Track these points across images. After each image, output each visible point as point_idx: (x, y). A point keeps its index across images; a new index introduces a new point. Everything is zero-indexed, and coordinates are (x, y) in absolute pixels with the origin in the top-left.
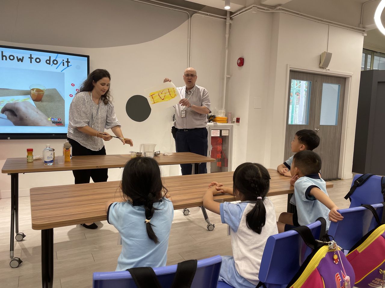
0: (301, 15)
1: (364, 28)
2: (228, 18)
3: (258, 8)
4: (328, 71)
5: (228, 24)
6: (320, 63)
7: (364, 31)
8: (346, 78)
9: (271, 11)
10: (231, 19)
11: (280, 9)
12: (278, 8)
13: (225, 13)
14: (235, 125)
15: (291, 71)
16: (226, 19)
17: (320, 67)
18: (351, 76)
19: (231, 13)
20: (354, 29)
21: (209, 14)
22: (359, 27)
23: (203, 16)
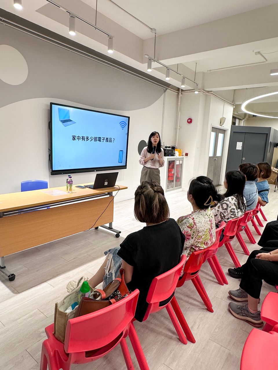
0: (218, 97)
1: (234, 103)
2: (180, 93)
3: (203, 92)
4: (223, 127)
5: (180, 96)
6: (221, 123)
7: (234, 105)
8: (225, 130)
9: (207, 94)
10: (181, 94)
11: (212, 94)
12: (211, 93)
13: (178, 89)
14: (184, 157)
15: (212, 127)
16: (178, 93)
17: (220, 125)
18: (228, 129)
19: (182, 90)
20: (231, 104)
21: (172, 90)
22: (233, 103)
23: (170, 91)
